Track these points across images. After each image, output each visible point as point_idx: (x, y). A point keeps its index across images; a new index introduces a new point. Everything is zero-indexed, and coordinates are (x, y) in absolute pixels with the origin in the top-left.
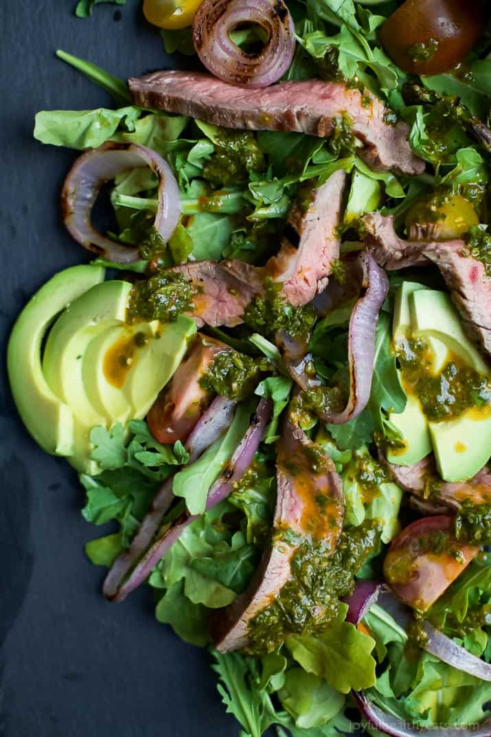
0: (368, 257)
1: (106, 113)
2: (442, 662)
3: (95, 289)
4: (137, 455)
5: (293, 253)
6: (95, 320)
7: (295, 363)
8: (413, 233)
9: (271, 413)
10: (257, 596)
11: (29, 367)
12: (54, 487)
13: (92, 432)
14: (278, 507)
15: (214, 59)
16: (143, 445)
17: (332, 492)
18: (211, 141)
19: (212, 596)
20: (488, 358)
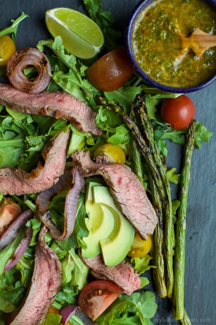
0: (75, 171)
5: (42, 169)
7: (42, 214)
8: (97, 160)
9: (32, 234)
10: (22, 310)
14: (34, 273)
15: (15, 81)
17: (57, 268)
18: (12, 117)
19: (6, 307)
20: (125, 216)
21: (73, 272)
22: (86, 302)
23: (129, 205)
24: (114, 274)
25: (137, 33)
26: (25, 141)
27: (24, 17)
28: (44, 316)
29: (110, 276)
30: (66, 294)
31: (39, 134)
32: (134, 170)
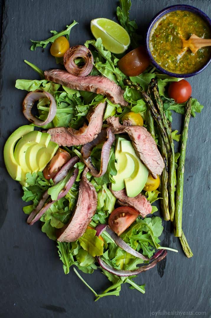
0: (109, 130)
1: (37, 81)
2: (123, 250)
3: (31, 132)
4: (39, 182)
5: (87, 127)
6: (30, 142)
7: (86, 159)
8: (124, 123)
9: (78, 173)
10: (69, 225)
11: (10, 154)
12: (15, 190)
13: (27, 174)
14: (78, 200)
15: (69, 68)
16: (41, 179)
17: (94, 197)
18: (66, 92)
19: (58, 225)
20: (142, 162)
21: (105, 201)
22: (114, 222)
23: (145, 154)
24: (133, 202)
25: (153, 36)
26: (75, 109)
27: (75, 23)
28: (84, 231)
29: (131, 203)
30: (100, 216)
31: (85, 104)
32: (149, 130)
